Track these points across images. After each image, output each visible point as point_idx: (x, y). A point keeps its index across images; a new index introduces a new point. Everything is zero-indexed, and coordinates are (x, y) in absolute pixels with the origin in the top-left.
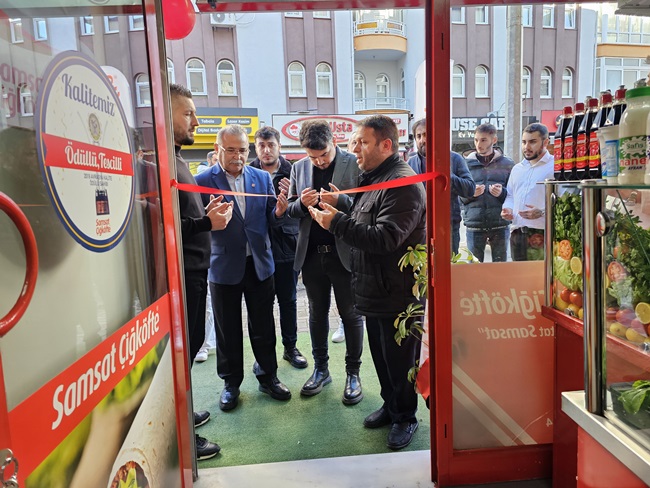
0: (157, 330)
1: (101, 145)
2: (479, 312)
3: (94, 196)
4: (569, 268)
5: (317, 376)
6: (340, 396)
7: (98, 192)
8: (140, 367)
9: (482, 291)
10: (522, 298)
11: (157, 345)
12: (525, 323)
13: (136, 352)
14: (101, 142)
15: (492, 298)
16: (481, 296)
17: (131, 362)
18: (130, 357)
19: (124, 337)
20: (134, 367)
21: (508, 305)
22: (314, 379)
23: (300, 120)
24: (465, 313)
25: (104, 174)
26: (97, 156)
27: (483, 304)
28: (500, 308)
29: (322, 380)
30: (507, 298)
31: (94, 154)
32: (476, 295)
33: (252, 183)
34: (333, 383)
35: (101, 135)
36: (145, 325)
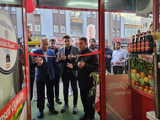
0: (23, 98)
1: (8, 40)
2: (112, 88)
3: (5, 56)
4: (136, 76)
5: (65, 106)
6: (72, 111)
7: (7, 55)
8: (18, 111)
9: (113, 82)
10: (122, 84)
11: (23, 102)
12: (123, 90)
13: (17, 106)
14: (8, 39)
15: (115, 84)
16: (113, 84)
17: (15, 110)
18: (15, 108)
19: (13, 102)
20: (16, 111)
21: (119, 86)
22: (65, 107)
23: (57, 38)
24: (109, 88)
25: (9, 49)
26: (7, 43)
27: (113, 86)
28: (117, 87)
29: (67, 107)
30: (119, 84)
31: (6, 42)
32: (111, 83)
33: (49, 53)
34: (70, 108)
35: (9, 37)
36: (20, 97)
